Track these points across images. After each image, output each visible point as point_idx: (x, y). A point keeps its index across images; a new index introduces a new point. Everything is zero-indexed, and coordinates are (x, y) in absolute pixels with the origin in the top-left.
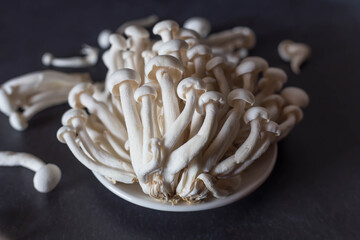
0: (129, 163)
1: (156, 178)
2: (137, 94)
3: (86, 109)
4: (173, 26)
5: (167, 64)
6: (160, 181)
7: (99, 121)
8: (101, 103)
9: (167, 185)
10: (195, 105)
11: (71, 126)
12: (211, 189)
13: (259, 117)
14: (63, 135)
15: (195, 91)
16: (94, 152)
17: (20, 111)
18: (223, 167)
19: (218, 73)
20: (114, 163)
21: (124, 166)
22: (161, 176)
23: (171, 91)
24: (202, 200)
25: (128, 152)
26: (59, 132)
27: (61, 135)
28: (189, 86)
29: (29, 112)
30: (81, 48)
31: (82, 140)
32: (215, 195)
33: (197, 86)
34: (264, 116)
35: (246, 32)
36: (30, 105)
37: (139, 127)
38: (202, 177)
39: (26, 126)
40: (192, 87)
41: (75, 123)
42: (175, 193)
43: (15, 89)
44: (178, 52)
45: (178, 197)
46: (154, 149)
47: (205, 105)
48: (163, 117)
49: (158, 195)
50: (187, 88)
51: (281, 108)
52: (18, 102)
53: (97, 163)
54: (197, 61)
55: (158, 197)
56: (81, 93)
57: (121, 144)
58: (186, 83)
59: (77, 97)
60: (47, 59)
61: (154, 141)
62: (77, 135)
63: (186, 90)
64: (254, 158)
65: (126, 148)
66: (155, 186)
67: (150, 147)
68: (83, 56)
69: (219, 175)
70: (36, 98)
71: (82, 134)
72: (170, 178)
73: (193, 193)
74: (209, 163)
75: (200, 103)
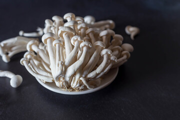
0: (51, 73)
1: (61, 79)
2: (54, 43)
3: (34, 52)
4: (72, 15)
5: (67, 30)
6: (63, 81)
7: (40, 57)
8: (42, 50)
9: (66, 82)
10: (78, 47)
11: (26, 58)
12: (86, 84)
13: (107, 53)
14: (23, 62)
15: (78, 41)
16: (36, 69)
17: (7, 54)
18: (91, 75)
19: (91, 35)
20: (45, 73)
21: (49, 75)
22: (64, 78)
23: (68, 42)
24: (82, 90)
25: (50, 69)
26: (21, 61)
27: (22, 61)
28: (76, 39)
29: (11, 54)
30: (37, 29)
31: (31, 64)
32: (88, 87)
33: (79, 39)
34: (109, 53)
35: (111, 22)
36: (11, 51)
37: (54, 57)
38: (81, 79)
39: (9, 60)
40: (77, 39)
41: (29, 57)
42: (70, 86)
43: (5, 45)
44: (74, 26)
45: (72, 88)
46: (60, 66)
47: (83, 47)
48: (65, 52)
49: (63, 87)
50: (75, 40)
51: (120, 52)
52: (6, 50)
53: (37, 74)
54: (82, 30)
55: (63, 88)
56: (32, 44)
57: (48, 66)
58: (75, 38)
59: (30, 46)
60: (21, 33)
61: (60, 62)
62: (29, 62)
63: (75, 41)
64: (105, 71)
65: (50, 67)
66: (61, 83)
67: (58, 65)
68: (38, 32)
69: (89, 78)
70: (14, 48)
71: (31, 61)
72: (67, 79)
73: (77, 86)
74: (85, 73)
75: (81, 46)
